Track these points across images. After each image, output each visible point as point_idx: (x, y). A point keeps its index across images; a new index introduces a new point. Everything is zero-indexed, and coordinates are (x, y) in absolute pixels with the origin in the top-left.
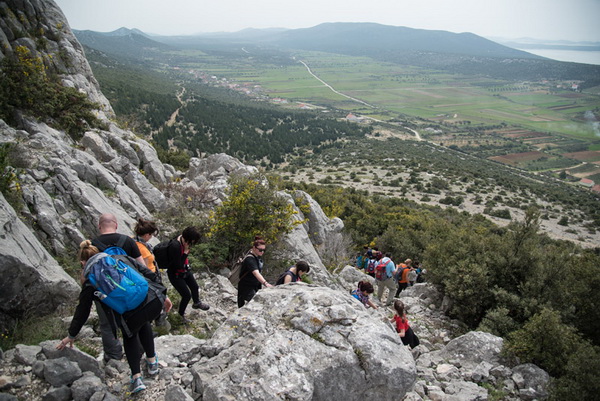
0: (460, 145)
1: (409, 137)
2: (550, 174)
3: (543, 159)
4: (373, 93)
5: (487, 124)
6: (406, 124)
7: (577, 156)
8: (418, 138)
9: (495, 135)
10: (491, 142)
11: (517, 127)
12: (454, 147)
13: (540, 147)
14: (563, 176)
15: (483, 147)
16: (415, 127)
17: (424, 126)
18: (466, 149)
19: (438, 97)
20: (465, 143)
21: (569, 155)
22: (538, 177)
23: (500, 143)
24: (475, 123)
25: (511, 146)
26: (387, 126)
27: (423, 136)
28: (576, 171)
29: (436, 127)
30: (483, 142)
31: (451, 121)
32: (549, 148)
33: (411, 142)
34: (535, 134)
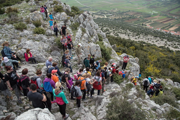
0: (117, 18)
1: (103, 17)
2: (140, 24)
3: (139, 20)
4: (93, 4)
5: (125, 11)
6: (102, 13)
7: (148, 19)
8: (106, 17)
9: (127, 14)
10: (125, 17)
11: (133, 11)
12: (115, 19)
13: (139, 17)
14: (143, 25)
15: (123, 18)
16: (105, 14)
17: (107, 13)
18: (119, 19)
19: (111, 3)
20: (118, 17)
21: (145, 19)
22: (136, 26)
23: (128, 16)
24: (121, 11)
25: (131, 17)
26: (97, 14)
27: (107, 16)
28: (146, 23)
29: (111, 13)
30: (123, 17)
31: (115, 11)
32: (141, 17)
33: (103, 18)
34: (138, 13)
